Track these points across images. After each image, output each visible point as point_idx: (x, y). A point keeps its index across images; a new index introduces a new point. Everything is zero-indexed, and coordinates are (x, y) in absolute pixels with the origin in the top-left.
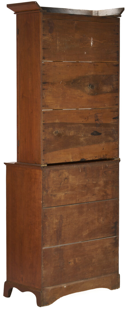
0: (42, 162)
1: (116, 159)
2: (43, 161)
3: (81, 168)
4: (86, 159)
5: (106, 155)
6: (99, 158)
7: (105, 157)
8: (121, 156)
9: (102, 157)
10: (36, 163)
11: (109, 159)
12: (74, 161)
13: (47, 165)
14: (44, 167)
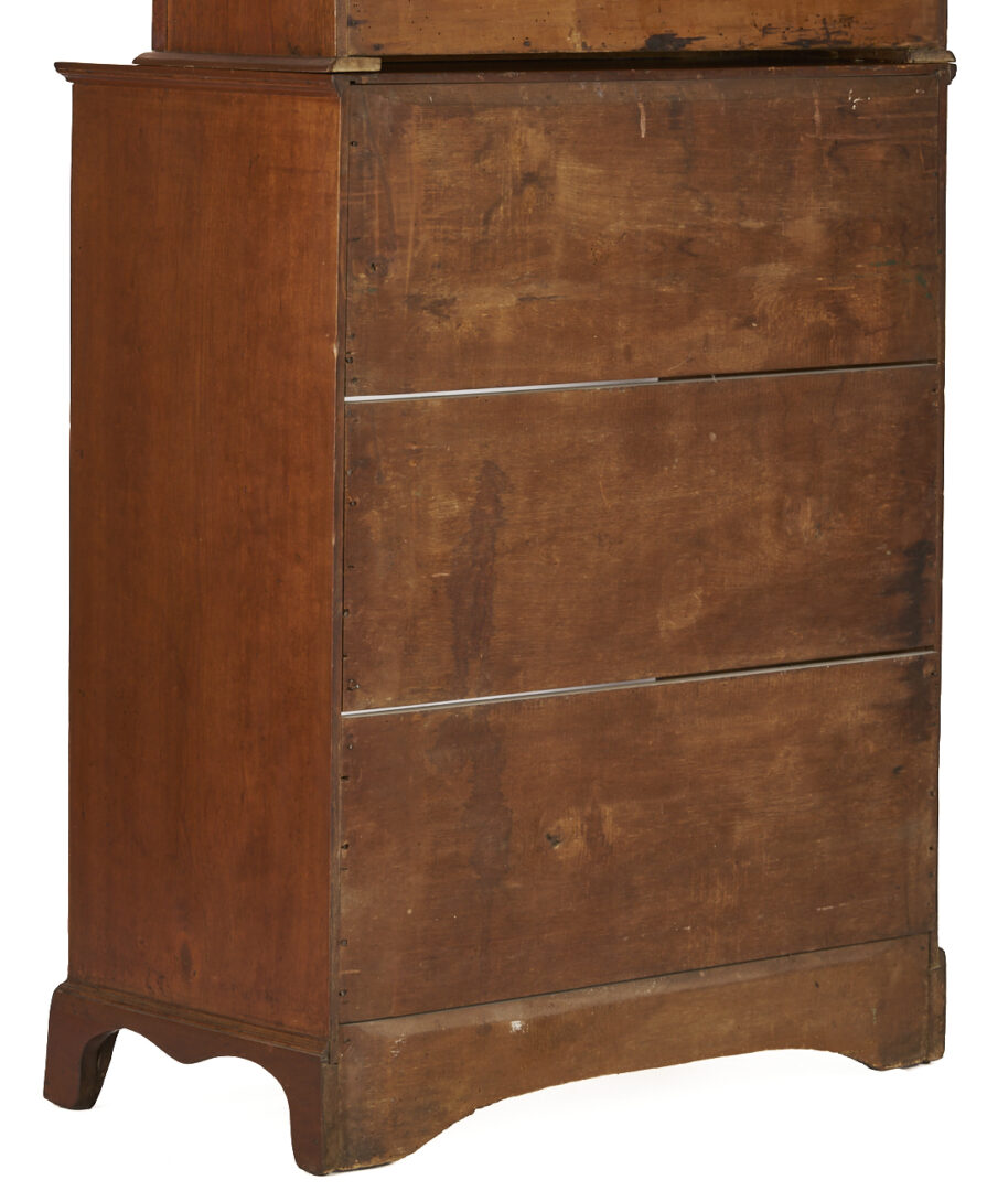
0: (341, 36)
1: (920, 58)
2: (348, 32)
3: (647, 110)
4: (689, 40)
5: (847, 20)
6: (793, 37)
7: (840, 38)
8: (958, 39)
9: (811, 35)
10: (295, 52)
11: (870, 57)
12: (596, 47)
13: (379, 60)
14: (354, 78)
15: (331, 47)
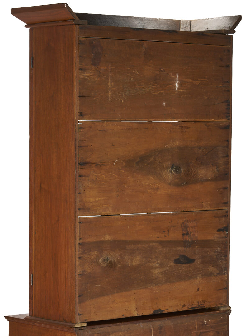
0: (77, 318)
1: (222, 309)
2: (78, 317)
3: (153, 329)
4: (164, 310)
5: (204, 301)
6: (190, 307)
7: (202, 306)
8: (232, 303)
9: (195, 306)
10: (65, 321)
11: (210, 310)
12: (140, 314)
13: (86, 323)
14: (80, 328)
15: (74, 321)
